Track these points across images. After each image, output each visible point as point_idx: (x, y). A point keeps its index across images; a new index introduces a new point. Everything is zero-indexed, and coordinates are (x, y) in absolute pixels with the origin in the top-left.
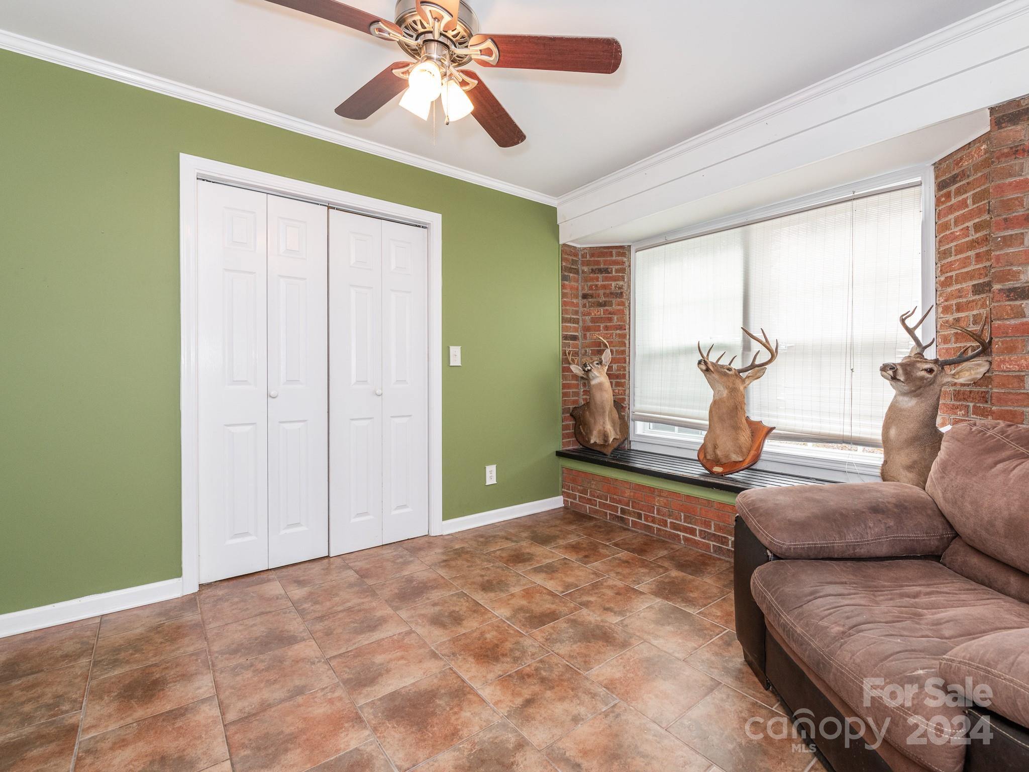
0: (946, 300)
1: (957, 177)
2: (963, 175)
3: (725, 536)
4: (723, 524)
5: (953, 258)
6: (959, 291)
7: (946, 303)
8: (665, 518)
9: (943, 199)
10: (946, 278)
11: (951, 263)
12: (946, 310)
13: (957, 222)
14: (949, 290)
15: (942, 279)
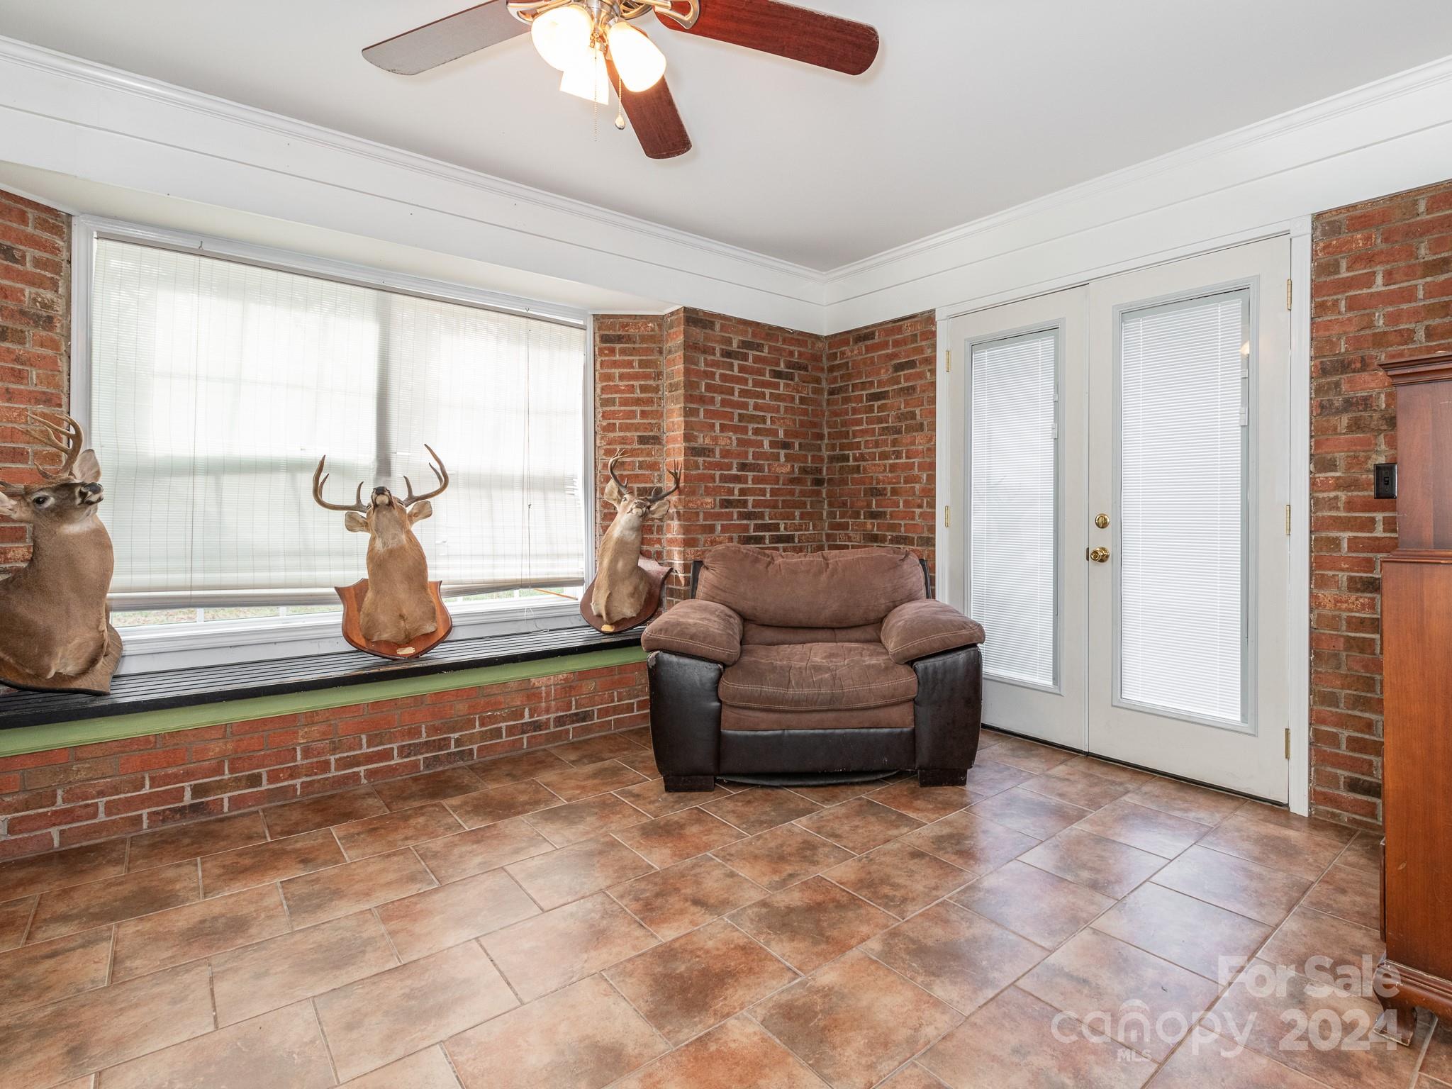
0: (609, 444)
1: (623, 338)
2: (629, 339)
3: (445, 736)
4: (440, 722)
5: (616, 408)
6: (623, 438)
7: (608, 447)
8: (323, 758)
9: (606, 352)
10: (609, 424)
11: (614, 412)
12: (609, 453)
13: (622, 377)
14: (612, 435)
15: (604, 424)
